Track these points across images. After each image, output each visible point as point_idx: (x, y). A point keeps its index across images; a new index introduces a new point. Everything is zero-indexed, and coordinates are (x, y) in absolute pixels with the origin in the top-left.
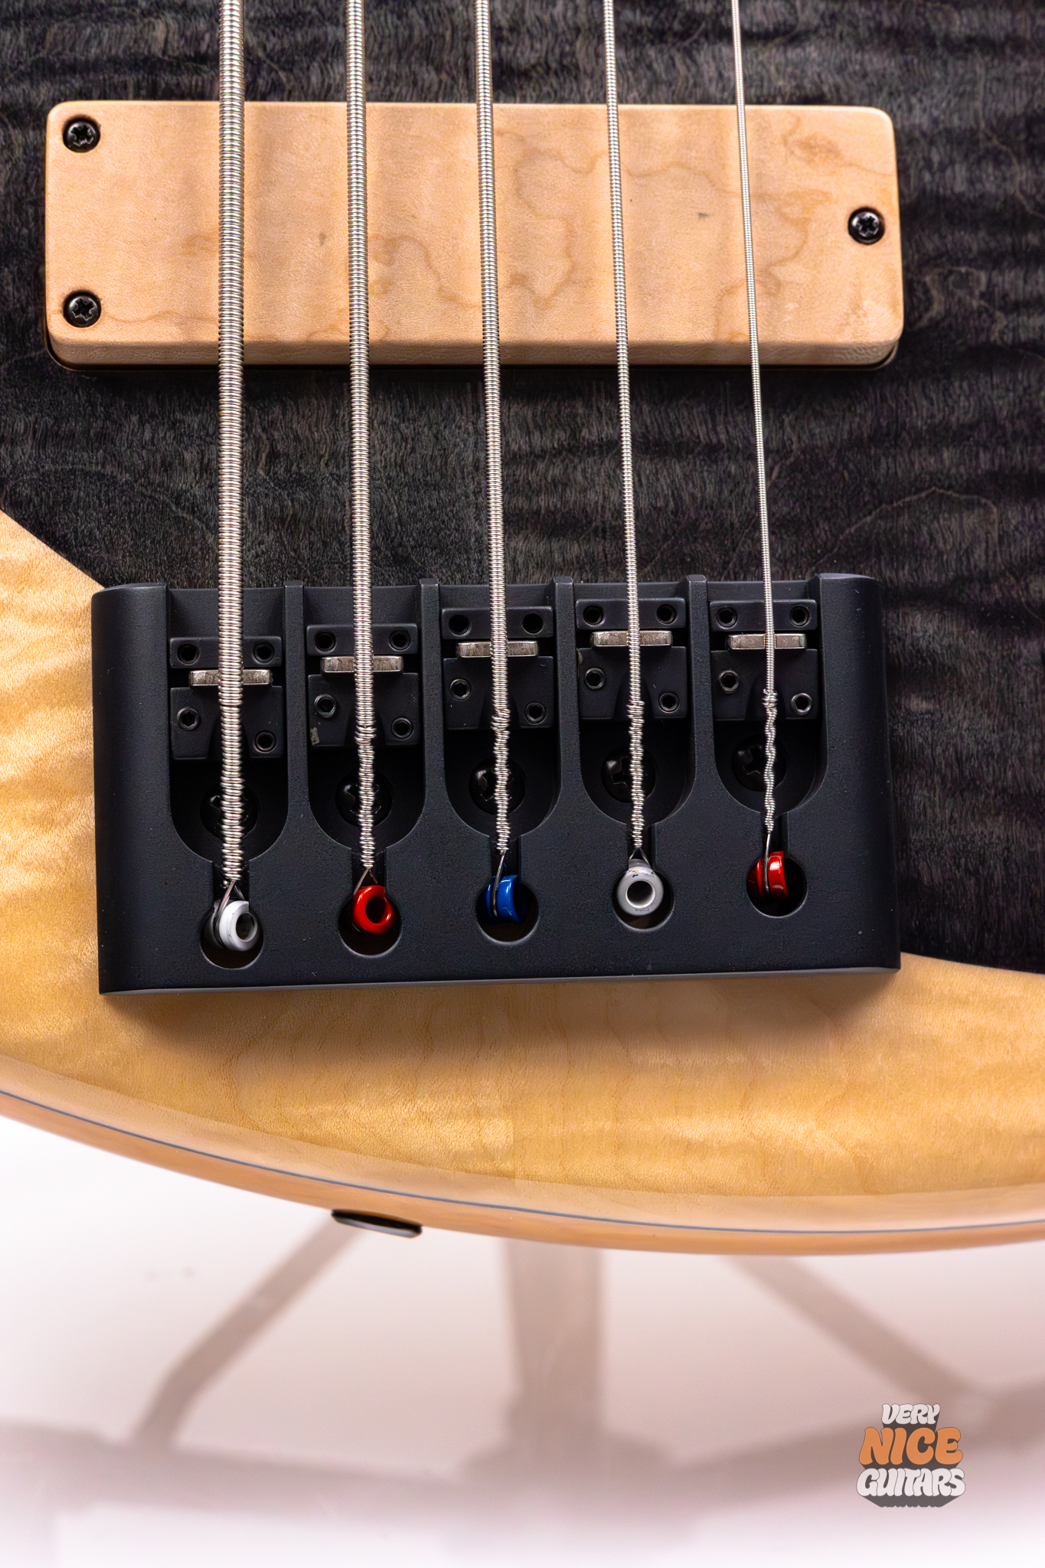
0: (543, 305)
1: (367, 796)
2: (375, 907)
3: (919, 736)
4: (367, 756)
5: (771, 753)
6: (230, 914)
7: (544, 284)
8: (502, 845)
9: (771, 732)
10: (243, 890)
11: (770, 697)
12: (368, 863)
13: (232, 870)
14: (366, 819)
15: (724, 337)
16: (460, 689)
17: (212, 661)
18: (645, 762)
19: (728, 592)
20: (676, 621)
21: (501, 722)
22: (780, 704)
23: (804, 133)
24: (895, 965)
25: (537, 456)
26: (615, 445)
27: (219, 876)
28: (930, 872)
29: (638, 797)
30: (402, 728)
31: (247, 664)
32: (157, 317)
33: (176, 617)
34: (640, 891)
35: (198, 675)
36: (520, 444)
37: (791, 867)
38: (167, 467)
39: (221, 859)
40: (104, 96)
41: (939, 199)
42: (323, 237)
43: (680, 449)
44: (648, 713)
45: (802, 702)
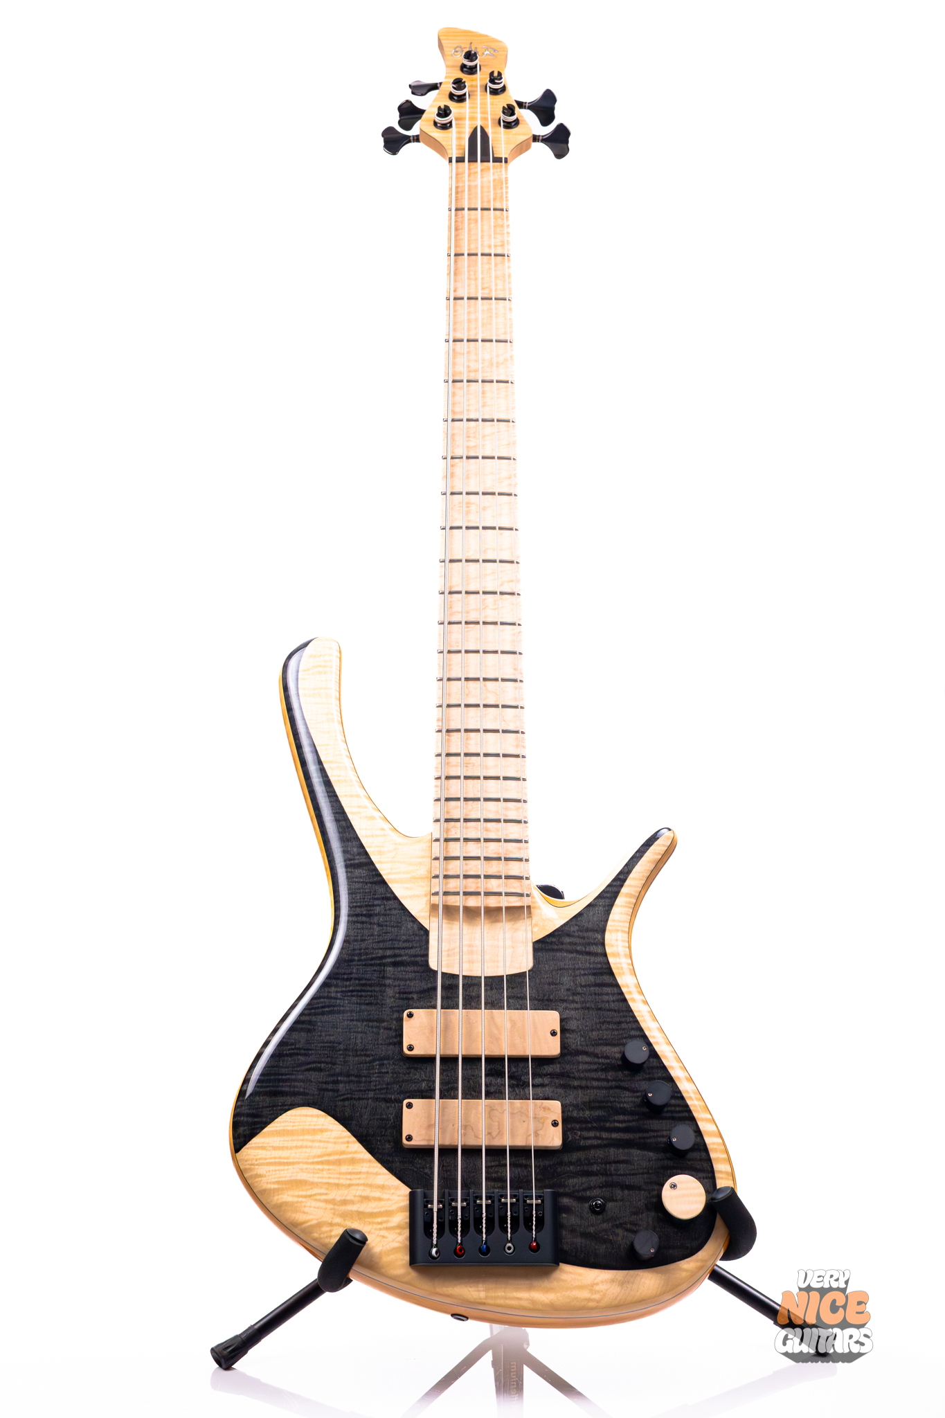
0: (493, 1138)
1: (459, 1229)
2: (461, 1250)
3: (565, 1222)
4: (459, 1221)
5: (534, 1223)
6: (434, 1250)
7: (494, 1134)
8: (484, 1239)
9: (534, 1219)
10: (436, 1246)
11: (534, 1212)
12: (459, 1242)
13: (435, 1242)
14: (459, 1234)
15: (527, 1144)
16: (477, 1210)
17: (432, 1204)
18: (511, 1224)
19: (527, 1193)
20: (517, 1198)
21: (484, 1215)
22: (536, 1214)
23: (544, 1105)
24: (559, 1265)
25: (492, 1167)
26: (506, 1165)
27: (432, 1243)
28: (566, 1247)
29: (509, 1230)
30: (466, 1217)
31: (438, 1204)
32: (423, 1140)
33: (425, 1196)
34: (509, 1248)
35: (429, 1206)
36: (489, 1164)
37: (537, 1244)
38: (423, 1168)
39: (433, 1240)
40: (413, 1098)
41: (571, 1117)
42: (453, 1125)
43: (521, 1166)
44: (511, 1214)
45: (540, 1214)
